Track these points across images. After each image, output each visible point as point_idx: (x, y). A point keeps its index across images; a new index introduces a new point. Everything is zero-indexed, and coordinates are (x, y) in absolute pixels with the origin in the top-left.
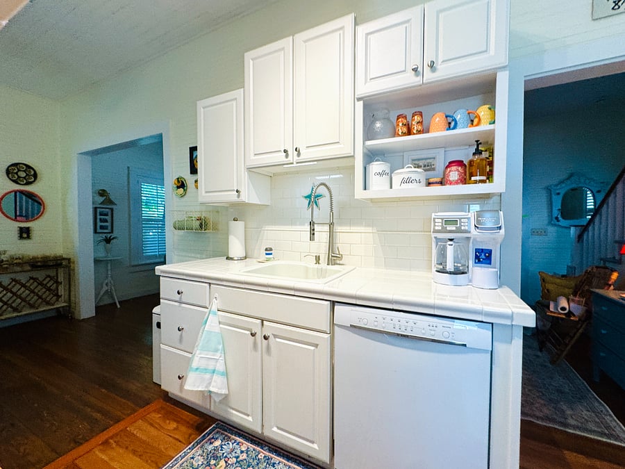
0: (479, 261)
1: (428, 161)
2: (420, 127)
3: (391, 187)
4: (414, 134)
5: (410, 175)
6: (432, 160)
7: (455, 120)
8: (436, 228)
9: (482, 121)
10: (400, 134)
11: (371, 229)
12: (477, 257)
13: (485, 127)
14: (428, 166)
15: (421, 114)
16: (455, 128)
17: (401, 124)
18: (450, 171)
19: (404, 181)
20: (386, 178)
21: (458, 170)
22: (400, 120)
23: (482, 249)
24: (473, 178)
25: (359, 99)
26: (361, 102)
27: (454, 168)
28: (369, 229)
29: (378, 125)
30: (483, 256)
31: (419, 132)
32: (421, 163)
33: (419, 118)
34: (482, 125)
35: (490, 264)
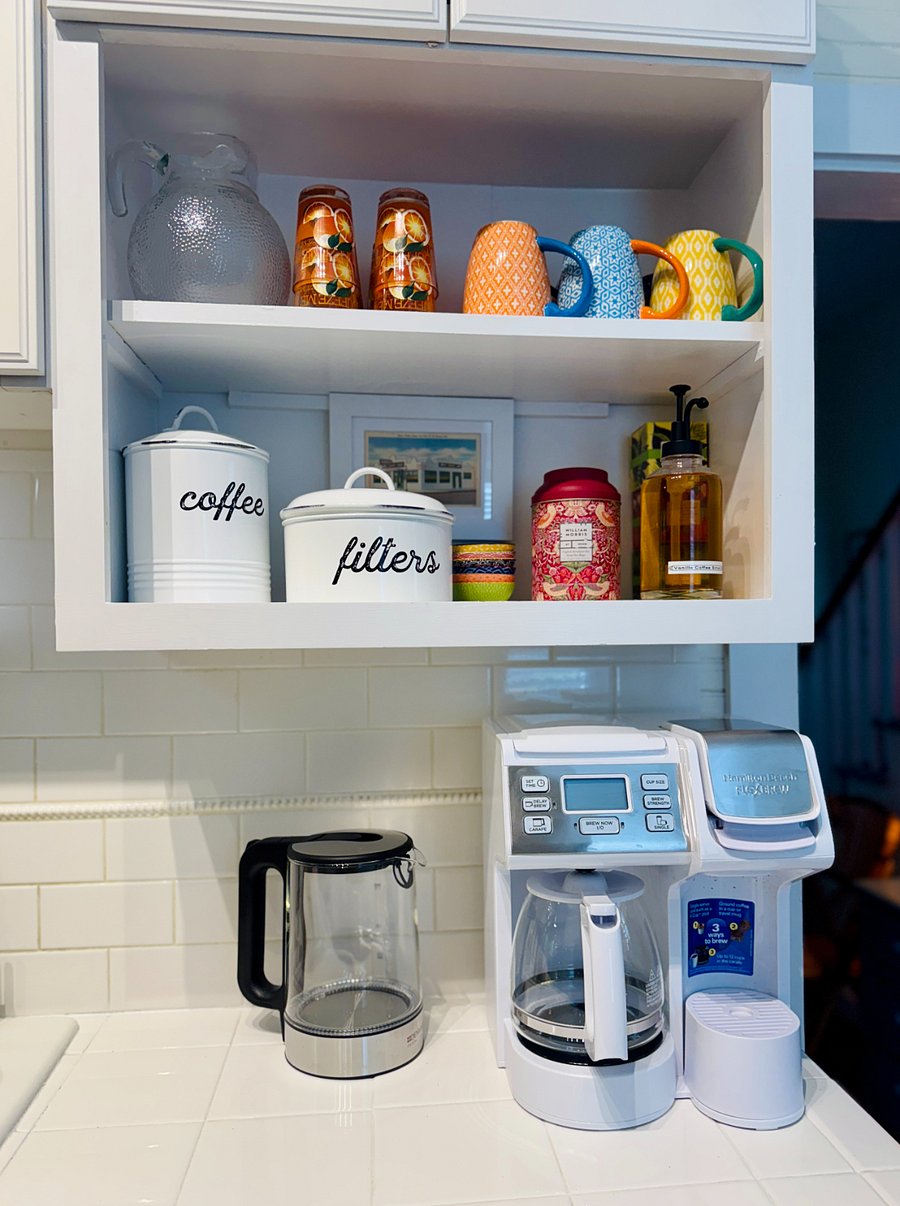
0: (704, 958)
1: (446, 453)
2: (422, 275)
3: (278, 592)
4: (393, 305)
5: (384, 529)
6: (463, 450)
7: (580, 269)
8: (530, 825)
9: (697, 299)
10: (322, 289)
11: (160, 789)
12: (696, 945)
13: (705, 327)
14: (445, 480)
15: (420, 207)
16: (583, 309)
17: (322, 240)
18: (560, 517)
19: (356, 560)
20: (247, 529)
21: (591, 517)
22: (319, 214)
23: (714, 903)
24: (675, 567)
25: (75, 26)
26: (89, 52)
27: (575, 506)
28: (153, 796)
29: (194, 220)
30: (717, 936)
31: (417, 300)
32: (413, 461)
33: (416, 228)
34: (697, 315)
35: (748, 969)
